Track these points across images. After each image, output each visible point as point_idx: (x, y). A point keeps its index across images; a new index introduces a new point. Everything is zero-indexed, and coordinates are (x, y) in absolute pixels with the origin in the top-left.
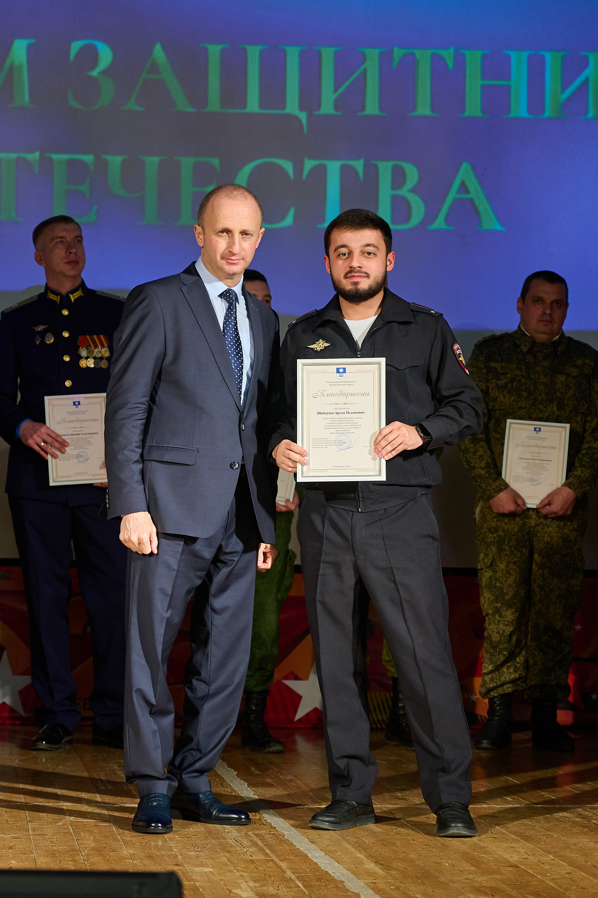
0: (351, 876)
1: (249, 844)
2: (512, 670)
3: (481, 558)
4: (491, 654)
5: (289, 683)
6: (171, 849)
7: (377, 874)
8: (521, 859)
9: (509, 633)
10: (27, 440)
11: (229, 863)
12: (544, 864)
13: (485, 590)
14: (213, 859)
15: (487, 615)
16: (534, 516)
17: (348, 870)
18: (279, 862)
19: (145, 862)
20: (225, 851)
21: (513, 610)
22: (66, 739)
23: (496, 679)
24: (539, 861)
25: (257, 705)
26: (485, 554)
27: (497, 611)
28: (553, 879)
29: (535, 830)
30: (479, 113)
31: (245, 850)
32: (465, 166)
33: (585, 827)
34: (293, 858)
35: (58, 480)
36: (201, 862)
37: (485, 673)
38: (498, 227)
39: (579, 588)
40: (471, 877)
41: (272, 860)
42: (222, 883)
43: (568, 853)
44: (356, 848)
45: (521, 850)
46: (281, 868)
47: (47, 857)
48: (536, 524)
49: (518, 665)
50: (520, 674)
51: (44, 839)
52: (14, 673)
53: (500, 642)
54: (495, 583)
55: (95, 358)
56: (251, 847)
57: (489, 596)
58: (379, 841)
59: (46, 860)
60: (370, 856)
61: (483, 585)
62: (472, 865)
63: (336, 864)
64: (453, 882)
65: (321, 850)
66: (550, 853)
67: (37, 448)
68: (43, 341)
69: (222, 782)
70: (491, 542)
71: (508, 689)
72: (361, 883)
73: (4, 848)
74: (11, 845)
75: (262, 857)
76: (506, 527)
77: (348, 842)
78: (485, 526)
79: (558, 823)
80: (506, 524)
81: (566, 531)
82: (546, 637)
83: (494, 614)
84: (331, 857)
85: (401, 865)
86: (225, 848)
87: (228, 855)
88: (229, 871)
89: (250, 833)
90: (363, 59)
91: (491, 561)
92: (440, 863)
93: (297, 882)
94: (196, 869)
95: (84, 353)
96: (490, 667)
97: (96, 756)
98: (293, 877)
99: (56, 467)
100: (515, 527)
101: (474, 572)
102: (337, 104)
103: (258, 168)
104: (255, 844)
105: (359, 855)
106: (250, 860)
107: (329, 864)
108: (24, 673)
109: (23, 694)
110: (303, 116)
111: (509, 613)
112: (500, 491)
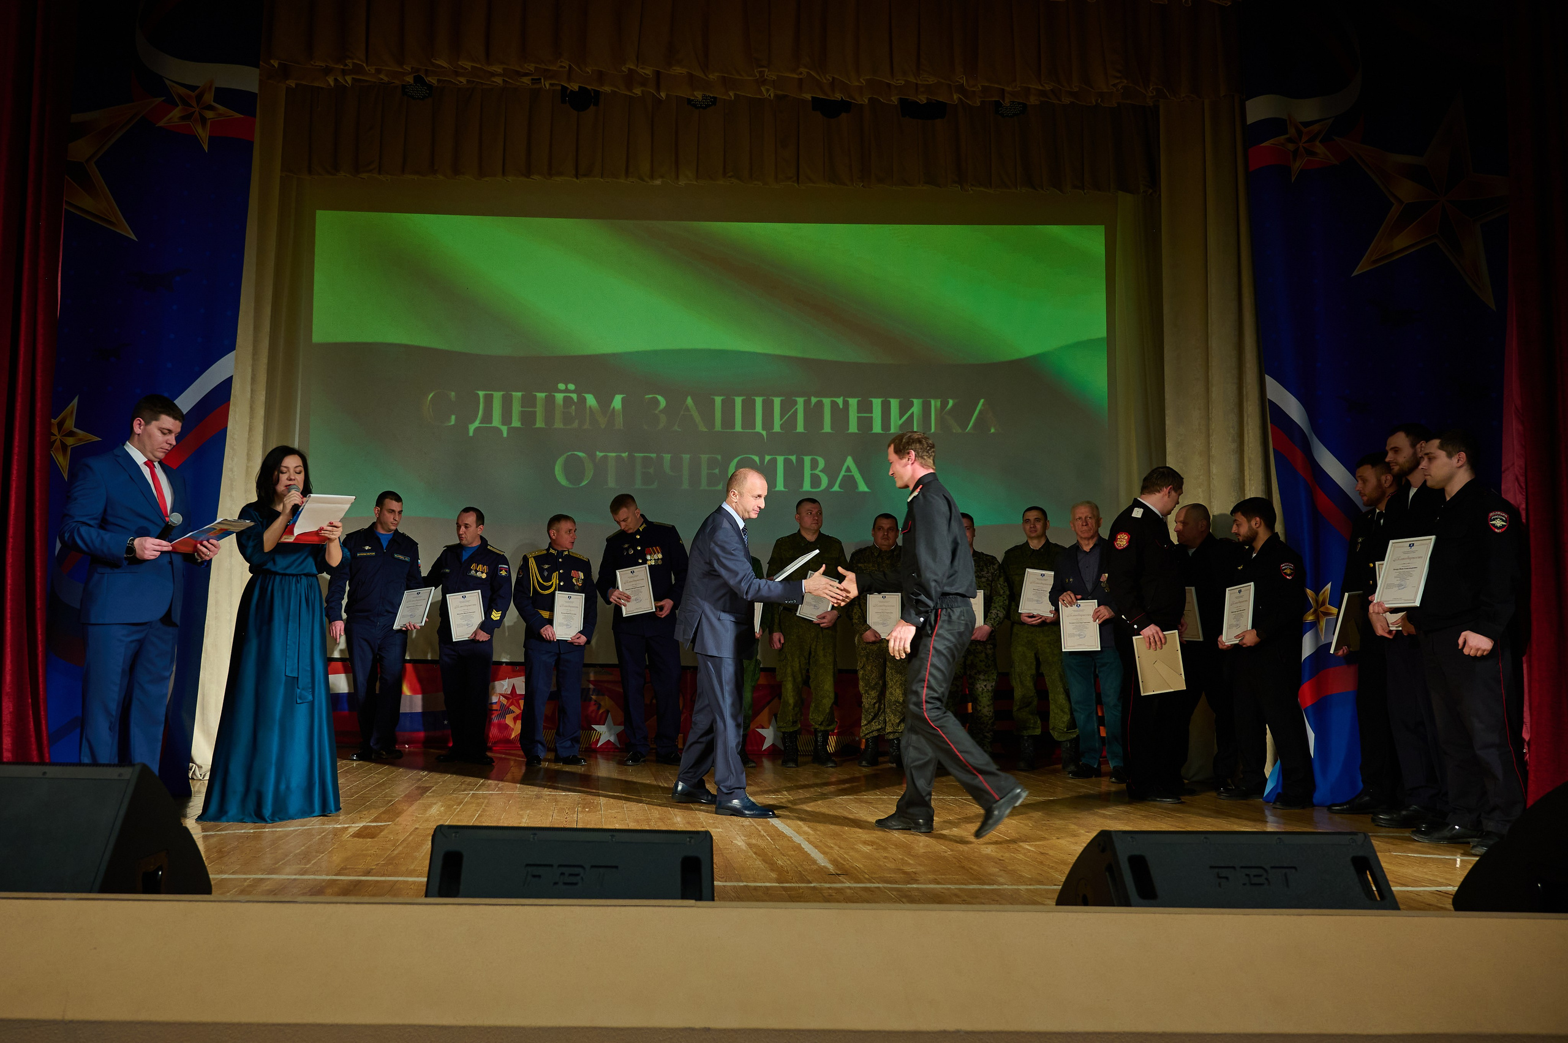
2: (877, 724)
4: (865, 715)
5: (759, 730)
6: (699, 819)
9: (874, 704)
13: (860, 681)
15: (862, 694)
16: (885, 642)
19: (686, 826)
21: (875, 691)
22: (642, 759)
23: (869, 728)
26: (860, 661)
27: (867, 691)
32: (849, 459)
37: (863, 726)
38: (866, 489)
40: (860, 835)
41: (753, 825)
42: (727, 837)
46: (757, 829)
49: (880, 722)
50: (882, 726)
51: (632, 813)
52: (614, 724)
53: (869, 709)
54: (865, 677)
55: (655, 560)
57: (863, 684)
59: (634, 824)
60: (805, 823)
61: (860, 678)
62: (860, 829)
63: (787, 828)
64: (850, 838)
68: (628, 553)
71: (875, 734)
72: (801, 838)
76: (870, 647)
83: (865, 693)
85: (821, 828)
88: (731, 831)
90: (795, 403)
91: (863, 665)
92: (842, 828)
94: (713, 830)
95: (649, 557)
96: (865, 722)
98: (765, 834)
100: (875, 648)
101: (856, 672)
102: (782, 426)
103: (741, 459)
105: (799, 823)
107: (784, 828)
108: (620, 724)
109: (619, 736)
110: (764, 433)
111: (873, 692)
112: (867, 630)
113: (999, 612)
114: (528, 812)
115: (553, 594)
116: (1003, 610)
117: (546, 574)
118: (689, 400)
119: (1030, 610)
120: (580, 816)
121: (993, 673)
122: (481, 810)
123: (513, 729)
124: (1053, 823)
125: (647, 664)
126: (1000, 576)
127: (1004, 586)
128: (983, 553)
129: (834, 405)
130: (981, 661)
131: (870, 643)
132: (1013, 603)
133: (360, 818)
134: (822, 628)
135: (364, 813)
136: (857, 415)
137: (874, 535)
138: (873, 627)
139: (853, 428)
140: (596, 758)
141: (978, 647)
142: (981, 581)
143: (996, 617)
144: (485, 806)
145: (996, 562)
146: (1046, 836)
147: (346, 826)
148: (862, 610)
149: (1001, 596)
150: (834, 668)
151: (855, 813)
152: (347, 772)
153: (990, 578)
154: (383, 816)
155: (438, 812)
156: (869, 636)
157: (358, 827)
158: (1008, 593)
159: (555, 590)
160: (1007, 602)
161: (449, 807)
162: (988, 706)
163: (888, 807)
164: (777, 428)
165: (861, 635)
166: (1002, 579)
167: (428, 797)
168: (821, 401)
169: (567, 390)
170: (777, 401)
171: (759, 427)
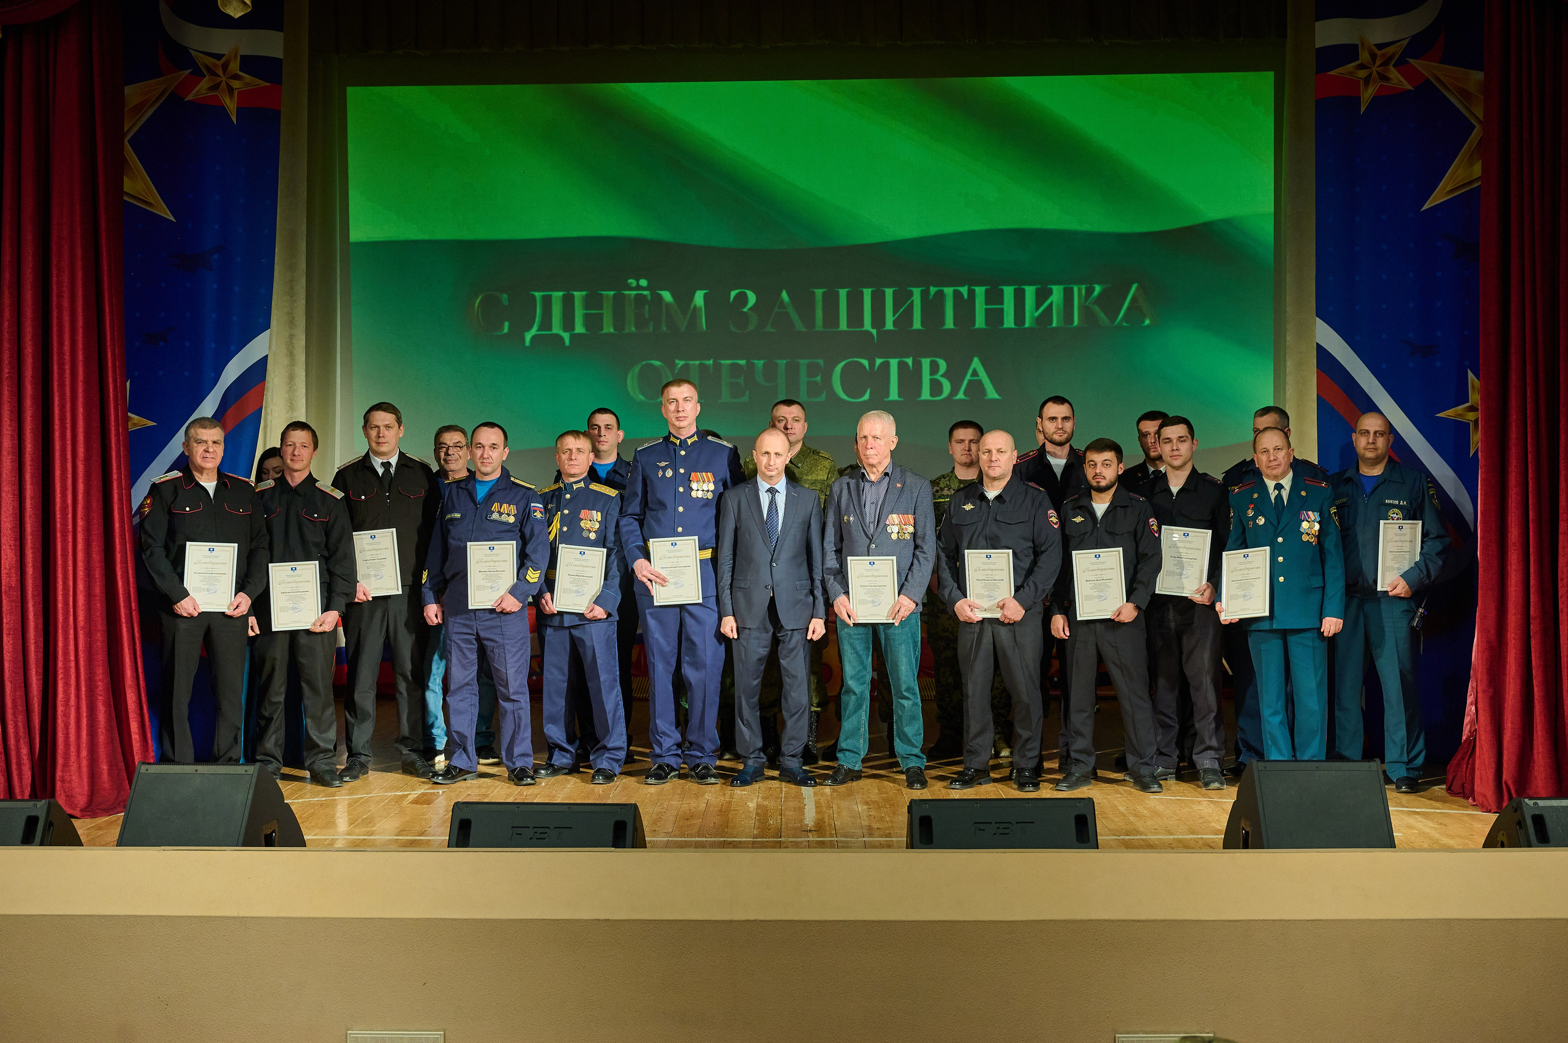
30: (983, 326)
32: (976, 360)
38: (996, 396)
90: (911, 294)
102: (895, 323)
110: (874, 332)
118: (784, 295)
129: (957, 295)
136: (985, 306)
139: (980, 322)
164: (889, 325)
168: (942, 291)
169: (639, 287)
170: (889, 292)
171: (868, 325)
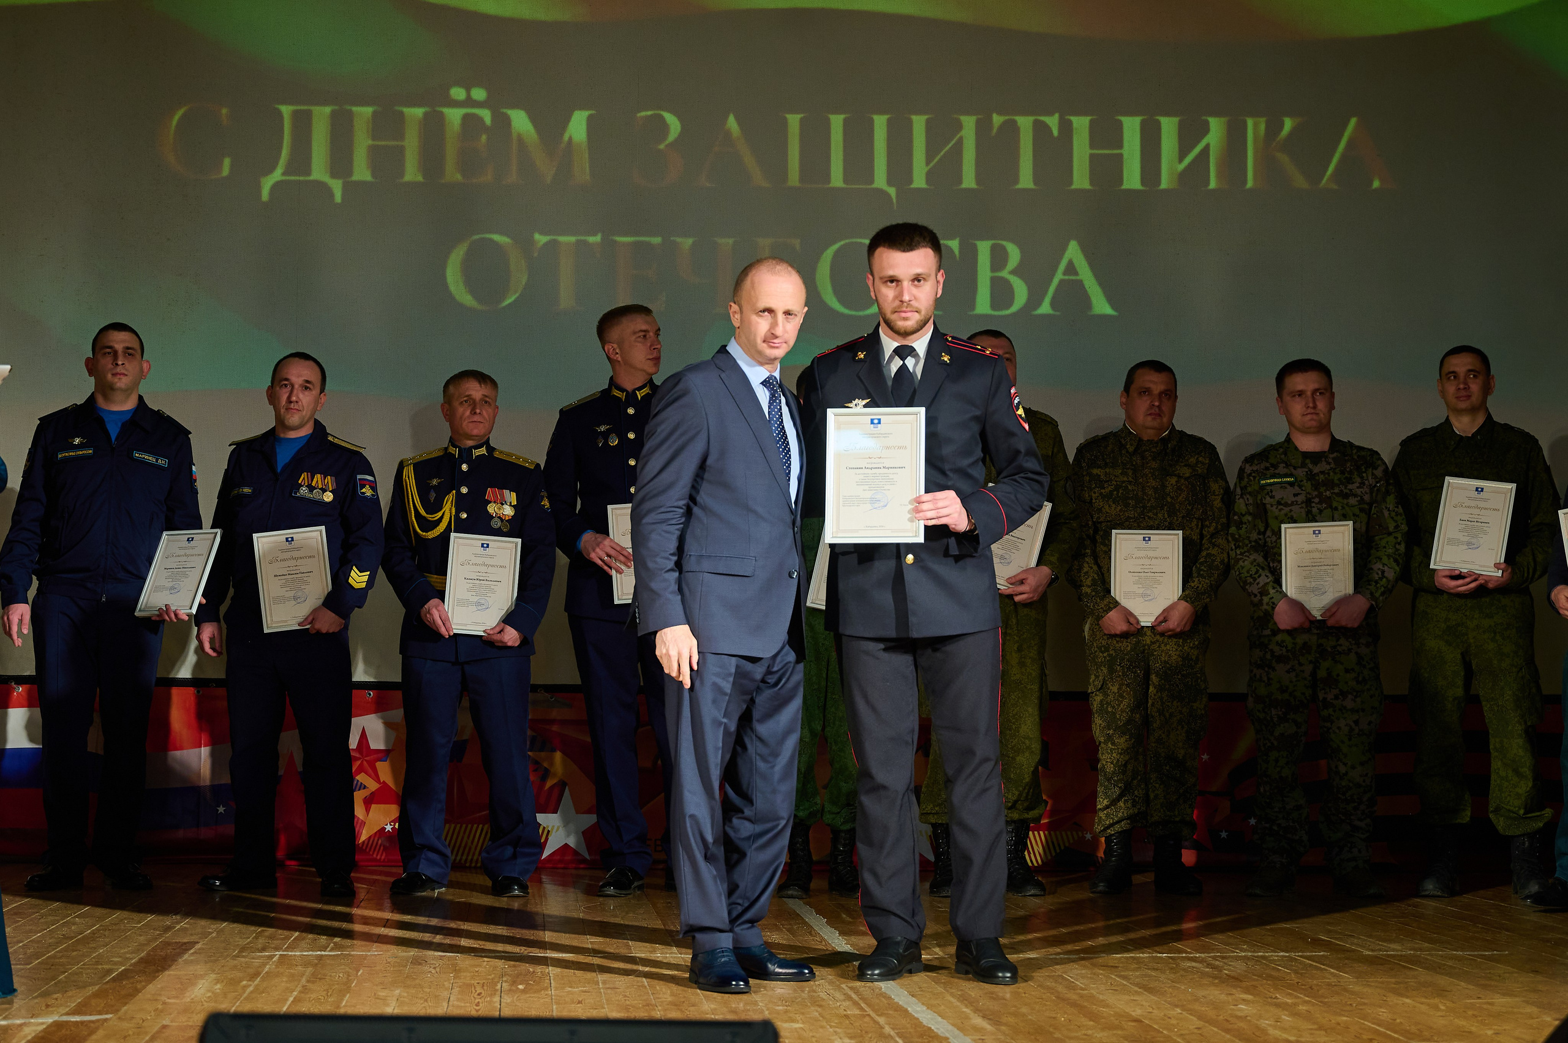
0: (957, 1032)
1: (842, 997)
3: (1091, 680)
4: (1106, 788)
7: (986, 1029)
8: (1144, 1014)
9: (1123, 763)
10: (589, 554)
11: (821, 1019)
12: (1170, 1018)
13: (1096, 716)
14: (803, 1014)
15: (1100, 742)
16: (1149, 633)
17: (953, 1025)
18: (877, 1017)
20: (818, 1005)
21: (1127, 737)
22: (636, 884)
23: (1113, 815)
24: (1165, 1015)
25: (844, 846)
26: (1095, 675)
27: (1109, 738)
28: (1182, 1035)
29: (1159, 981)
30: (1087, 186)
31: (838, 1004)
32: (1073, 245)
33: (1215, 978)
34: (891, 1012)
35: (624, 597)
36: (790, 1017)
37: (1100, 809)
38: (1108, 311)
39: (1203, 712)
40: (1090, 1032)
41: (869, 1015)
42: (814, 1039)
43: (1197, 1006)
44: (962, 1002)
45: (1144, 1003)
46: (878, 1023)
47: (619, 1012)
48: (1151, 642)
49: (1137, 799)
50: (1139, 809)
51: (616, 993)
52: (577, 812)
53: (1114, 773)
54: (1107, 707)
56: (844, 1000)
57: (1101, 722)
58: (986, 993)
60: (977, 1010)
61: (1094, 710)
62: (1091, 1020)
63: (940, 1019)
64: (1071, 1038)
65: (923, 1004)
66: (1177, 1006)
67: (600, 563)
68: (606, 444)
69: (810, 931)
70: (1102, 662)
71: (1126, 825)
73: (573, 1003)
74: (580, 999)
75: (857, 1012)
76: (1117, 645)
77: (952, 995)
78: (1095, 644)
79: (1185, 974)
80: (1117, 642)
81: (1186, 648)
82: (1168, 768)
83: (1106, 743)
84: (934, 1012)
85: (1011, 1020)
86: (816, 1002)
87: (819, 1009)
88: (822, 1027)
89: (843, 986)
90: (959, 126)
91: (1101, 683)
92: (1054, 1018)
93: (897, 1039)
94: (786, 1025)
96: (1105, 802)
97: (670, 903)
98: (892, 1033)
99: (622, 584)
100: (1127, 646)
101: (1085, 697)
102: (930, 177)
103: (842, 249)
104: (849, 998)
105: (965, 1010)
106: (845, 1015)
107: (932, 1019)
108: (589, 812)
109: (588, 835)
110: (892, 191)
111: (1122, 740)
112: (1110, 609)
113: (1386, 568)
114: (397, 992)
115: (444, 539)
116: (1394, 565)
117: (433, 496)
118: (732, 123)
119: (1454, 563)
120: (507, 999)
121: (1371, 697)
122: (299, 989)
123: (363, 823)
124: (1492, 1004)
125: (642, 684)
126: (1388, 493)
127: (1397, 515)
128: (1350, 444)
129: (1040, 129)
130: (1347, 671)
131: (1115, 636)
132: (1417, 550)
133: (47, 1006)
134: (1015, 604)
135: (55, 996)
136: (1089, 151)
137: (1128, 406)
138: (1124, 602)
139: (1081, 179)
140: (540, 881)
141: (1342, 641)
142: (1347, 504)
143: (1381, 579)
144: (308, 981)
145: (1379, 462)
146: (1473, 1029)
147: (18, 1022)
148: (1100, 567)
149: (1390, 534)
150: (1041, 688)
151: (1082, 989)
152: (15, 914)
153: (1367, 498)
154: (93, 1002)
155: (209, 994)
156: (1114, 622)
157: (42, 1024)
158: (1404, 528)
159: (448, 530)
160: (1402, 548)
161: (233, 982)
162: (1362, 764)
163: (1150, 976)
164: (919, 181)
165: (1099, 618)
166: (1391, 500)
167: (186, 962)
168: (1015, 122)
169: (469, 102)
170: (919, 123)
171: (880, 180)
